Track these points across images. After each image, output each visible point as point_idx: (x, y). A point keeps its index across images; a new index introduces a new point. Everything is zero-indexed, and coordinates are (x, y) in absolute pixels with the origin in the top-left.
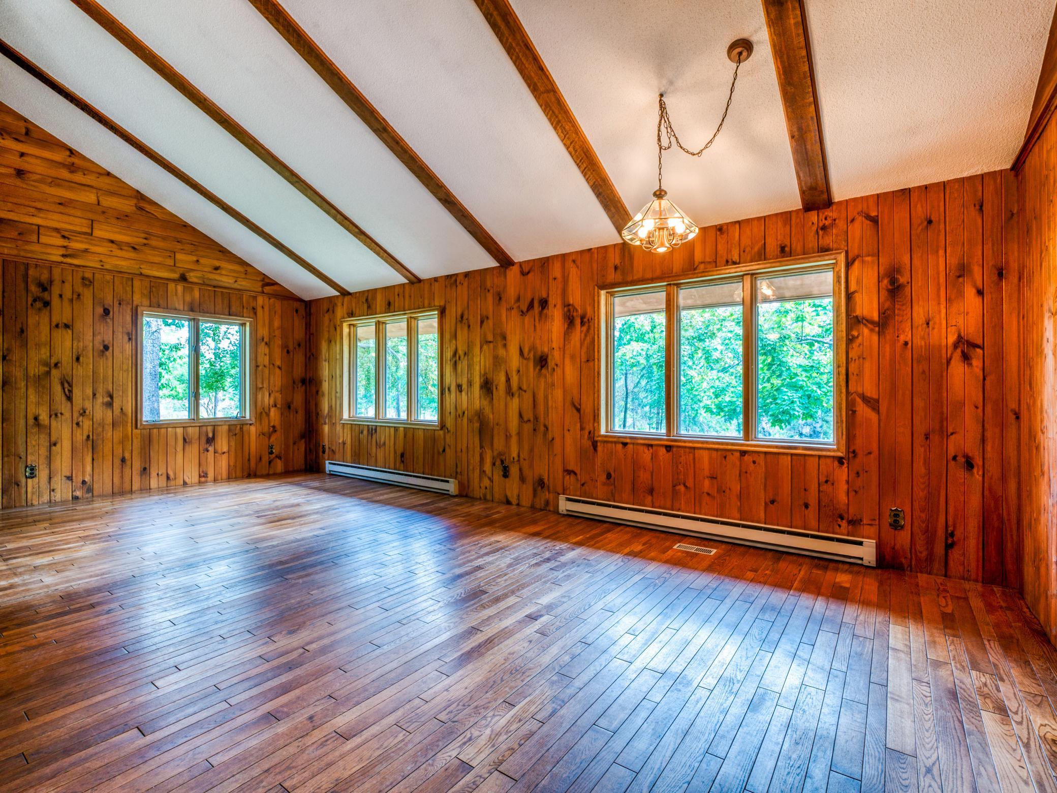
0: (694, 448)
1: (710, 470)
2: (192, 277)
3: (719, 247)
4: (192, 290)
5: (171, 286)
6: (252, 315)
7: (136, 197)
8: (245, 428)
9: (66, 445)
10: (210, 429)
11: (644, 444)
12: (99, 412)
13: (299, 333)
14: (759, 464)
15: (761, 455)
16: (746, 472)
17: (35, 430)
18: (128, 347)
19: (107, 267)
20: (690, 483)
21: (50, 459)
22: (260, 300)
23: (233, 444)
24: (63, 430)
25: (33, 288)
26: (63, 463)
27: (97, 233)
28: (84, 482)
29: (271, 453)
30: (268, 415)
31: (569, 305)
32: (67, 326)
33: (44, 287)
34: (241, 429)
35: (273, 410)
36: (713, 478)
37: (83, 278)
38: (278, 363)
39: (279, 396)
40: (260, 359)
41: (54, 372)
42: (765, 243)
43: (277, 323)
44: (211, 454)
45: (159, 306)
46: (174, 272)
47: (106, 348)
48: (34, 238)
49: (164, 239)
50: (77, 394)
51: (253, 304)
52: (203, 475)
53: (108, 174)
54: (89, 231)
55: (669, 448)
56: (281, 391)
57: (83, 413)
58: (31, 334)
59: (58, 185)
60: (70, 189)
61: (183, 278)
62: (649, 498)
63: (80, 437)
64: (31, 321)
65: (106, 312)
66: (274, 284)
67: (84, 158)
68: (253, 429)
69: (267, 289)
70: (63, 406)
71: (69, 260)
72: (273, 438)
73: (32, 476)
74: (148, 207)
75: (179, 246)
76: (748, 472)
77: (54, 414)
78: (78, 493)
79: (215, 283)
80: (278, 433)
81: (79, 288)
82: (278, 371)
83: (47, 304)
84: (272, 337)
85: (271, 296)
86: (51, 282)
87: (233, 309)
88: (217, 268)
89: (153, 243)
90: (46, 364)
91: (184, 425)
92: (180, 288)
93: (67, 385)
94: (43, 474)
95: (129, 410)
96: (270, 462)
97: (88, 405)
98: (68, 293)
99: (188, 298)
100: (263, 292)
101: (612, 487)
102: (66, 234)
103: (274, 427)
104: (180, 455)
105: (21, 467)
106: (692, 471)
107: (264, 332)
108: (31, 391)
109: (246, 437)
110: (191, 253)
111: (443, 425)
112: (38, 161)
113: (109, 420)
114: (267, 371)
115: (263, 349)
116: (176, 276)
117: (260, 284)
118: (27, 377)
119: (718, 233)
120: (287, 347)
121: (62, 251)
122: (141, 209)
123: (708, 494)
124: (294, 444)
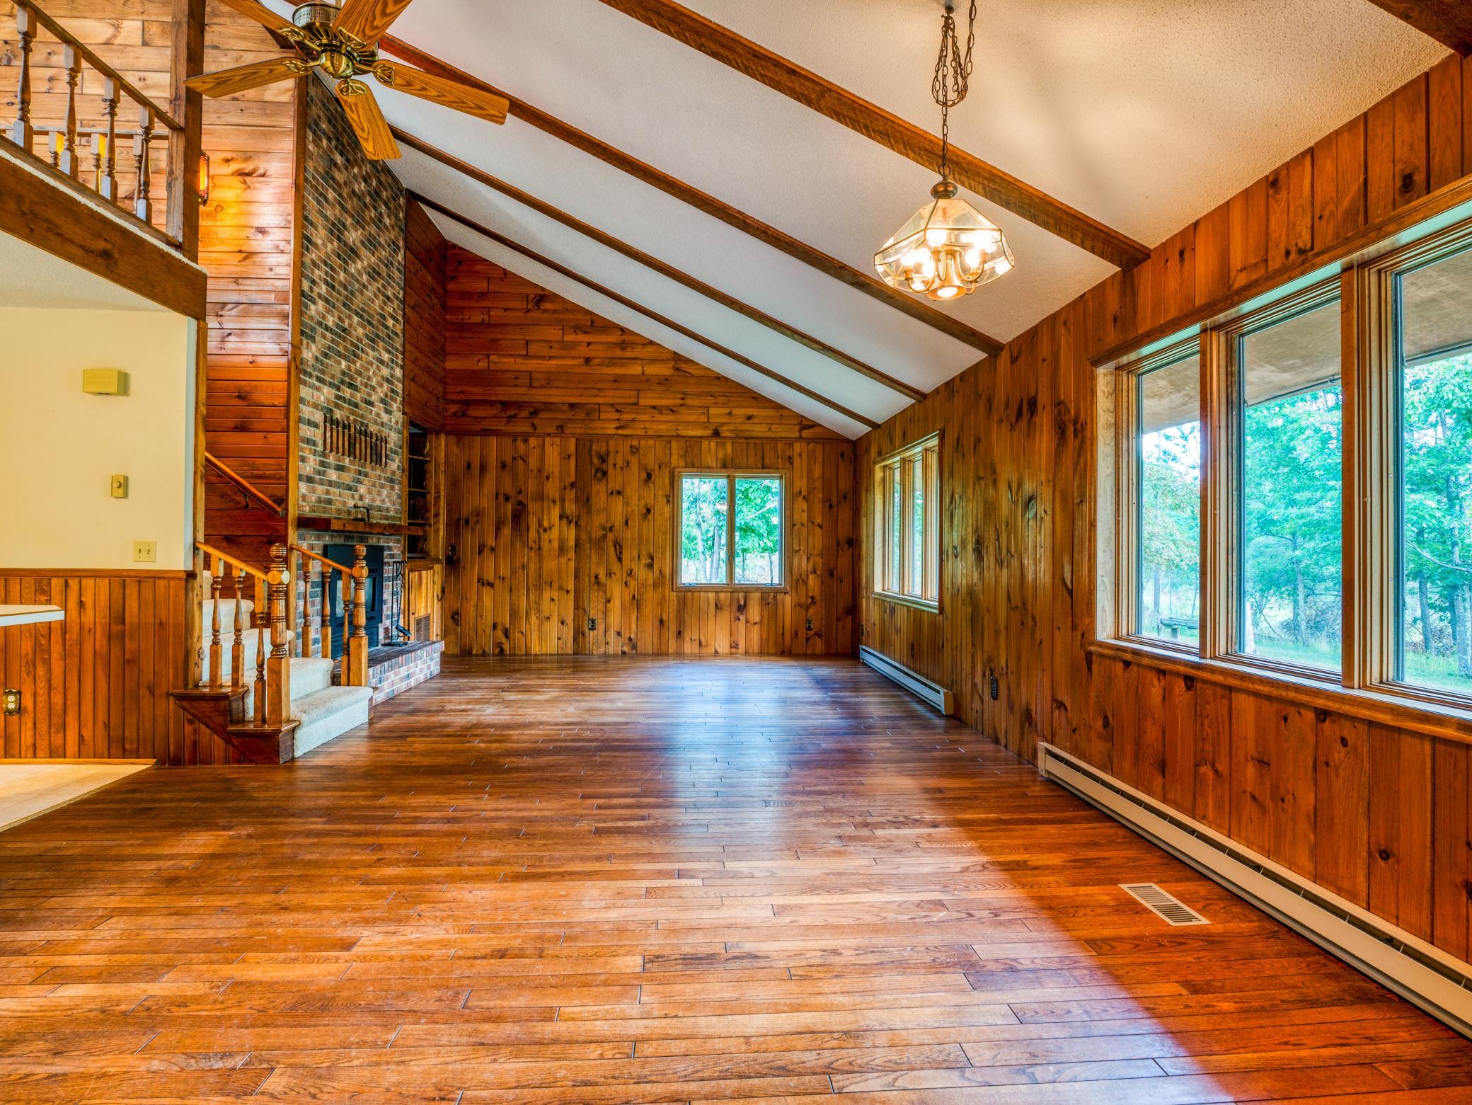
0: (1230, 689)
1: (1257, 742)
2: (725, 431)
3: (1273, 224)
4: (724, 444)
5: (705, 443)
6: (788, 466)
7: (674, 359)
8: (780, 597)
9: (616, 604)
10: (741, 595)
11: (1152, 668)
12: (641, 573)
13: (845, 483)
14: (1355, 749)
15: (1360, 726)
16: (1327, 764)
17: (595, 587)
18: (667, 509)
19: (650, 433)
20: (1222, 767)
21: (605, 613)
22: (797, 447)
23: (766, 614)
24: (616, 591)
25: (596, 461)
26: (615, 618)
27: (643, 402)
28: (630, 639)
29: (809, 629)
30: (805, 582)
31: (1060, 403)
32: (619, 493)
33: (603, 460)
34: (775, 597)
35: (811, 577)
36: (1262, 763)
37: (632, 447)
38: (819, 520)
39: (819, 560)
40: (796, 517)
41: (609, 535)
42: (1366, 180)
43: (817, 472)
44: (742, 624)
45: (693, 466)
46: (706, 428)
47: (648, 511)
48: (596, 415)
49: (699, 395)
50: (626, 555)
51: (789, 453)
52: (734, 646)
53: (651, 343)
54: (634, 400)
55: (1190, 681)
56: (821, 555)
57: (630, 574)
58: (594, 501)
59: (613, 365)
60: (622, 365)
61: (716, 434)
62: (1158, 781)
63: (628, 597)
64: (594, 489)
65: (649, 476)
66: (814, 425)
67: (632, 333)
68: (788, 599)
69: (805, 434)
70: (615, 567)
71: (621, 432)
72: (811, 611)
73: (593, 628)
74: (685, 367)
75: (712, 400)
76: (1332, 764)
77: (609, 574)
78: (626, 649)
79: (747, 434)
80: (818, 605)
81: (629, 457)
82: (818, 529)
83: (605, 474)
84: (811, 490)
85: (809, 441)
86: (608, 454)
87: (767, 461)
88: (749, 418)
89: (689, 402)
90: (604, 528)
91: (716, 590)
92: (713, 444)
93: (618, 545)
94: (600, 627)
95: (667, 572)
96: (807, 640)
97: (634, 566)
98: (620, 463)
99: (721, 455)
100: (801, 437)
101: (1109, 745)
102: (618, 407)
103: (813, 598)
104: (711, 621)
105: (586, 618)
106: (1227, 738)
107: (801, 484)
108: (593, 552)
109: (780, 606)
110: (724, 405)
111: (941, 608)
112: (600, 347)
113: (650, 581)
114: (804, 530)
115: (801, 505)
116: (709, 432)
117: (797, 428)
118: (590, 539)
119: (1271, 192)
120: (829, 500)
121: (615, 424)
122: (678, 369)
123: (1254, 798)
124: (838, 620)
